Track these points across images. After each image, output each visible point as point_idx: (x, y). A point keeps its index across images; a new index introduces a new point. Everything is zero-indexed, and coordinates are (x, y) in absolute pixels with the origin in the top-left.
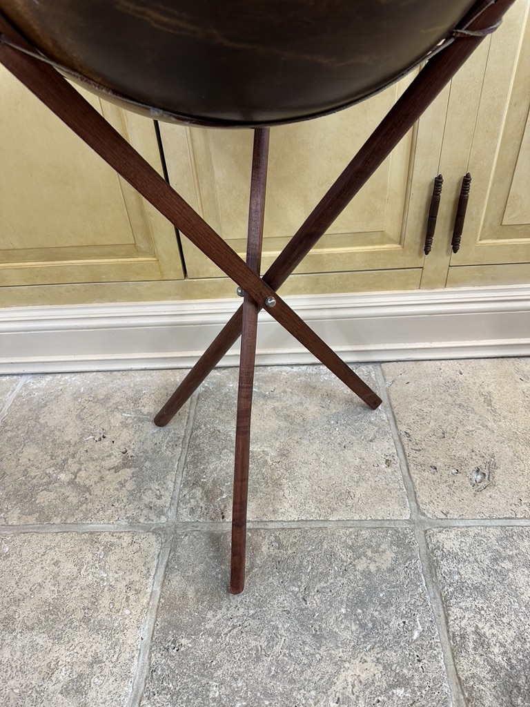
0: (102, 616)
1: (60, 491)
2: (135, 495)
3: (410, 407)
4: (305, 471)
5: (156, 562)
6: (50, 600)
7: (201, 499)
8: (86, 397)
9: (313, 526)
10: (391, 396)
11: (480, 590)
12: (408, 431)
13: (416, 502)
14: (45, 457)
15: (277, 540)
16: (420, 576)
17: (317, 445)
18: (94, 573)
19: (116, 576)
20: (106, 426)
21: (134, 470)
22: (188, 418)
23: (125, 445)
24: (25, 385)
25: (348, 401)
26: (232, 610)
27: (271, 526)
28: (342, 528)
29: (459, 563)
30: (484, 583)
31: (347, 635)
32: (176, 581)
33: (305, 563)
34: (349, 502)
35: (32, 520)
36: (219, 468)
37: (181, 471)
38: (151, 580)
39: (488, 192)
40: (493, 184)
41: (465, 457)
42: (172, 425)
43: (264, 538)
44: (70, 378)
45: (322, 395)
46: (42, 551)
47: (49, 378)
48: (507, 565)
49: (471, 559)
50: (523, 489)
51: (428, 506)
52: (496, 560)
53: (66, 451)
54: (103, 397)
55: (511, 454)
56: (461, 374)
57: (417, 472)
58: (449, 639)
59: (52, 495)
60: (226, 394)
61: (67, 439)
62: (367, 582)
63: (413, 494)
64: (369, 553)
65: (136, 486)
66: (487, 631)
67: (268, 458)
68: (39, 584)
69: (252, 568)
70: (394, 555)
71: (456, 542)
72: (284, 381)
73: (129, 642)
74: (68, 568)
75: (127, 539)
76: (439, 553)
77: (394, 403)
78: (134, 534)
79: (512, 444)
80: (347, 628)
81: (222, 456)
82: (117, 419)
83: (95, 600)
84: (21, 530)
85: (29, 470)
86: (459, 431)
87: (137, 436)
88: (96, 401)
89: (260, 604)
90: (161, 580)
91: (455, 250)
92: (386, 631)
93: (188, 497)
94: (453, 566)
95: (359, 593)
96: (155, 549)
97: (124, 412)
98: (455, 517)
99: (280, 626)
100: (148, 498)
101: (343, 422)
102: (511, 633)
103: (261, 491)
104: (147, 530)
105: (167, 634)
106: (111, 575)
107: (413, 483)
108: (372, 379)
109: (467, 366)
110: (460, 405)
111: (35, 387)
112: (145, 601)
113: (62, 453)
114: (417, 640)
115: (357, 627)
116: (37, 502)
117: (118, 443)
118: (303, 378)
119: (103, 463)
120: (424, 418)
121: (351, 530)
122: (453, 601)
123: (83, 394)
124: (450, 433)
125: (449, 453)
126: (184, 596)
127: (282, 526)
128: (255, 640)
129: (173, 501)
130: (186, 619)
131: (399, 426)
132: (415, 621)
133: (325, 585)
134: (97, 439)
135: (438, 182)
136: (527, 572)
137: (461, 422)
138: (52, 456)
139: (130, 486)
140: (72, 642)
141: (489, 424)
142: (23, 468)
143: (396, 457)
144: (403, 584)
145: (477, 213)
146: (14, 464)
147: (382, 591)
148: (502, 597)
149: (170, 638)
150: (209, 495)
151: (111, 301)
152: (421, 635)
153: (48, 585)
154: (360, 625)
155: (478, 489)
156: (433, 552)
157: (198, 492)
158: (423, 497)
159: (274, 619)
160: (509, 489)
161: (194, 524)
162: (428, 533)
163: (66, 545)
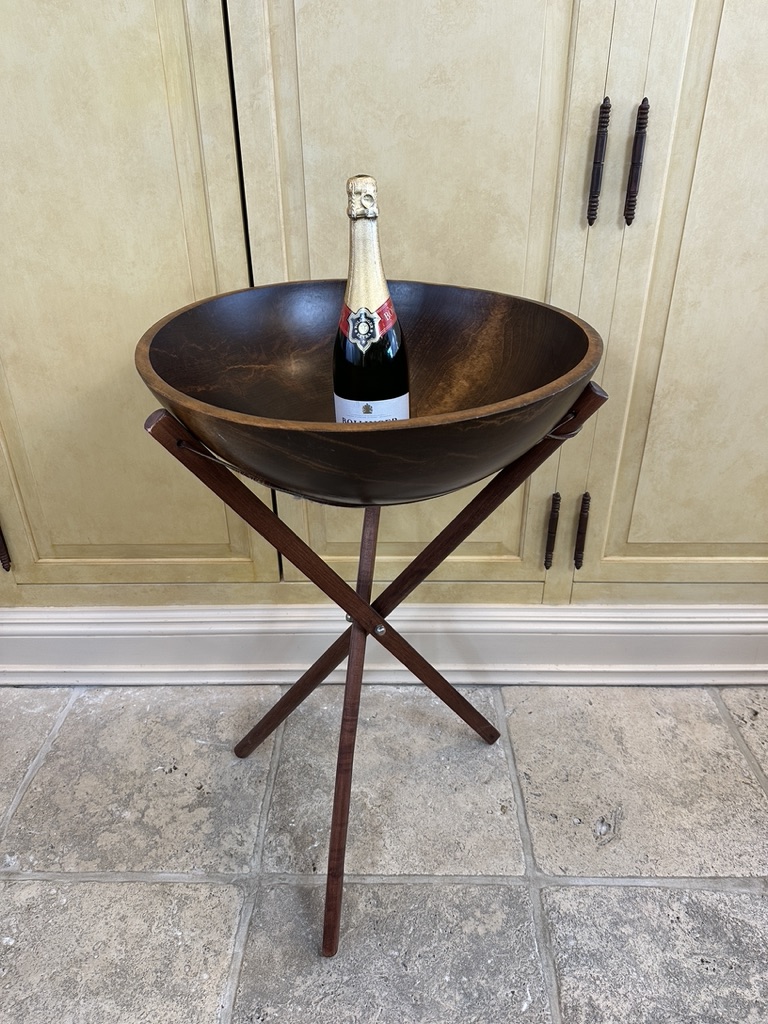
0: (177, 980)
1: (125, 833)
2: (213, 840)
3: (532, 743)
4: (409, 818)
5: (237, 920)
6: (117, 961)
7: (289, 847)
8: (153, 717)
9: (417, 881)
10: (511, 728)
11: (595, 958)
12: (528, 772)
13: (533, 855)
14: (106, 790)
15: (376, 896)
16: (532, 940)
17: (424, 787)
18: (166, 931)
19: (193, 934)
20: (177, 755)
21: (211, 809)
22: (274, 748)
23: (199, 778)
24: (79, 700)
25: (461, 733)
26: (324, 976)
27: (369, 880)
28: (449, 884)
29: (576, 927)
30: (601, 950)
31: (450, 1005)
32: (261, 941)
33: (406, 924)
34: (458, 854)
35: (92, 866)
36: (310, 811)
37: (265, 812)
38: (232, 940)
39: (610, 510)
40: (615, 502)
41: (589, 804)
42: (254, 757)
43: (361, 894)
44: (134, 693)
45: (432, 724)
46: (106, 903)
47: (107, 692)
48: (627, 930)
49: (589, 922)
50: (651, 843)
51: (545, 861)
52: (616, 924)
53: (130, 783)
54: (173, 718)
55: (640, 802)
56: (591, 704)
57: (535, 820)
58: (561, 1011)
59: (116, 838)
60: (319, 719)
61: (132, 769)
62: (474, 947)
63: (529, 846)
64: (478, 914)
65: (213, 829)
66: (601, 1002)
67: (367, 801)
68: (104, 943)
69: (347, 928)
70: (505, 916)
71: (573, 903)
72: (388, 705)
73: (208, 1010)
74: (137, 924)
75: (204, 891)
76: (555, 915)
77: (514, 737)
78: (212, 886)
79: (642, 790)
80: (450, 998)
81: (313, 797)
82: (190, 746)
83: (168, 962)
84: (80, 878)
85: (87, 805)
86: (585, 773)
87: (213, 769)
88: (165, 722)
89: (355, 970)
90: (244, 940)
91: (578, 565)
92: (493, 1002)
93: (274, 844)
94: (569, 931)
95: (465, 959)
96: (237, 904)
97: (199, 738)
98: (575, 874)
99: (377, 995)
100: (228, 843)
101: (455, 759)
102: (627, 1006)
103: (358, 840)
104: (228, 881)
105: (251, 1002)
106: (186, 933)
107: (530, 834)
108: (490, 706)
109: (598, 694)
110: (588, 742)
111: (91, 702)
112: (226, 964)
113: (126, 786)
114: (525, 1012)
115: (462, 996)
116: (98, 845)
117: (192, 776)
118: (410, 702)
119: (175, 800)
120: (546, 757)
121: (459, 886)
122: (566, 969)
123: (149, 713)
124: (574, 776)
125: (571, 799)
126: (270, 958)
127: (381, 881)
128: (349, 1009)
129: (257, 849)
130: (271, 985)
131: (518, 766)
132: (525, 990)
133: (428, 949)
134: (167, 770)
135: (556, 498)
136: (648, 938)
137: (587, 762)
138: (114, 789)
139: (207, 828)
140: (143, 1010)
141: (619, 766)
142: (80, 804)
143: (513, 803)
144: (514, 949)
145: (600, 529)
146: (68, 797)
147: (490, 956)
148: (620, 966)
149: (254, 1006)
150: (299, 843)
151: (192, 604)
152: (530, 1007)
153: (114, 943)
154: (465, 994)
155: (601, 842)
156: (548, 914)
157: (286, 839)
158: (540, 850)
159: (369, 986)
160: (636, 844)
161: (282, 876)
162: (544, 891)
163: (134, 898)
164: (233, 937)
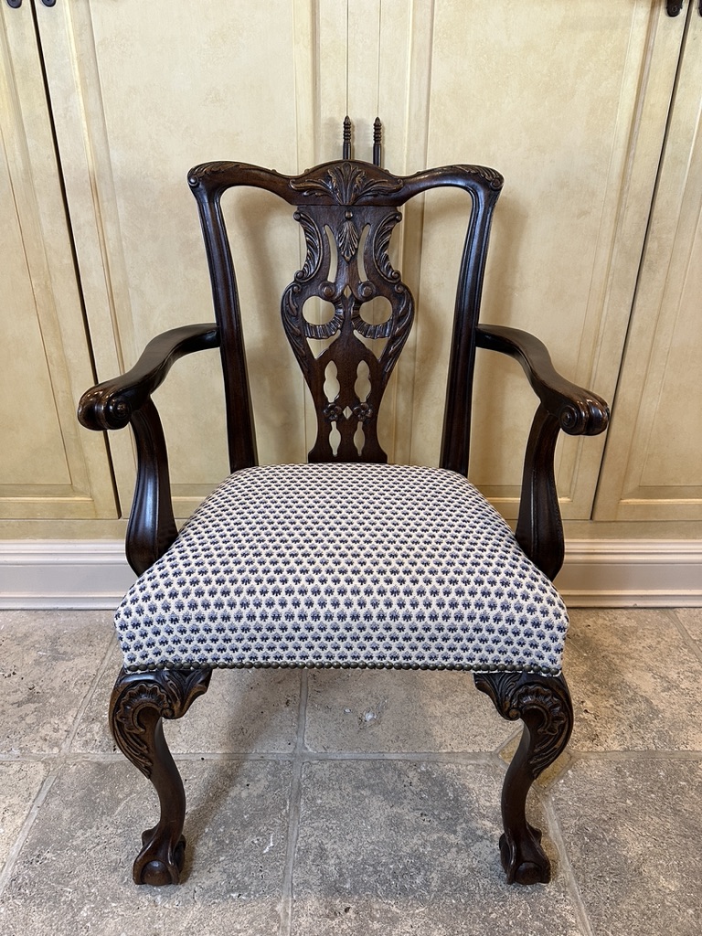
164: (31, 801)
